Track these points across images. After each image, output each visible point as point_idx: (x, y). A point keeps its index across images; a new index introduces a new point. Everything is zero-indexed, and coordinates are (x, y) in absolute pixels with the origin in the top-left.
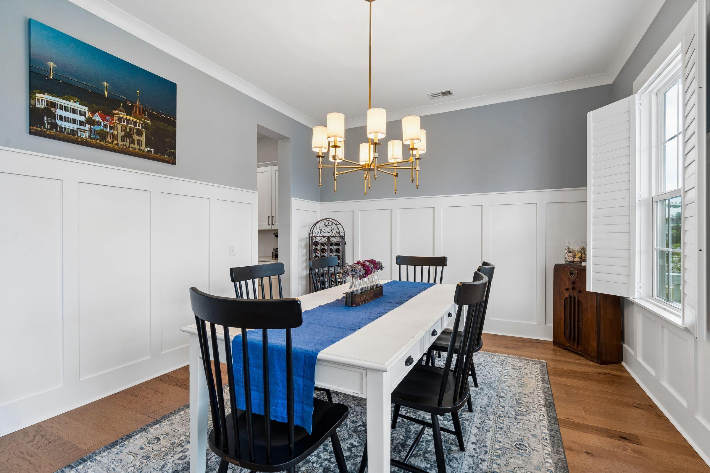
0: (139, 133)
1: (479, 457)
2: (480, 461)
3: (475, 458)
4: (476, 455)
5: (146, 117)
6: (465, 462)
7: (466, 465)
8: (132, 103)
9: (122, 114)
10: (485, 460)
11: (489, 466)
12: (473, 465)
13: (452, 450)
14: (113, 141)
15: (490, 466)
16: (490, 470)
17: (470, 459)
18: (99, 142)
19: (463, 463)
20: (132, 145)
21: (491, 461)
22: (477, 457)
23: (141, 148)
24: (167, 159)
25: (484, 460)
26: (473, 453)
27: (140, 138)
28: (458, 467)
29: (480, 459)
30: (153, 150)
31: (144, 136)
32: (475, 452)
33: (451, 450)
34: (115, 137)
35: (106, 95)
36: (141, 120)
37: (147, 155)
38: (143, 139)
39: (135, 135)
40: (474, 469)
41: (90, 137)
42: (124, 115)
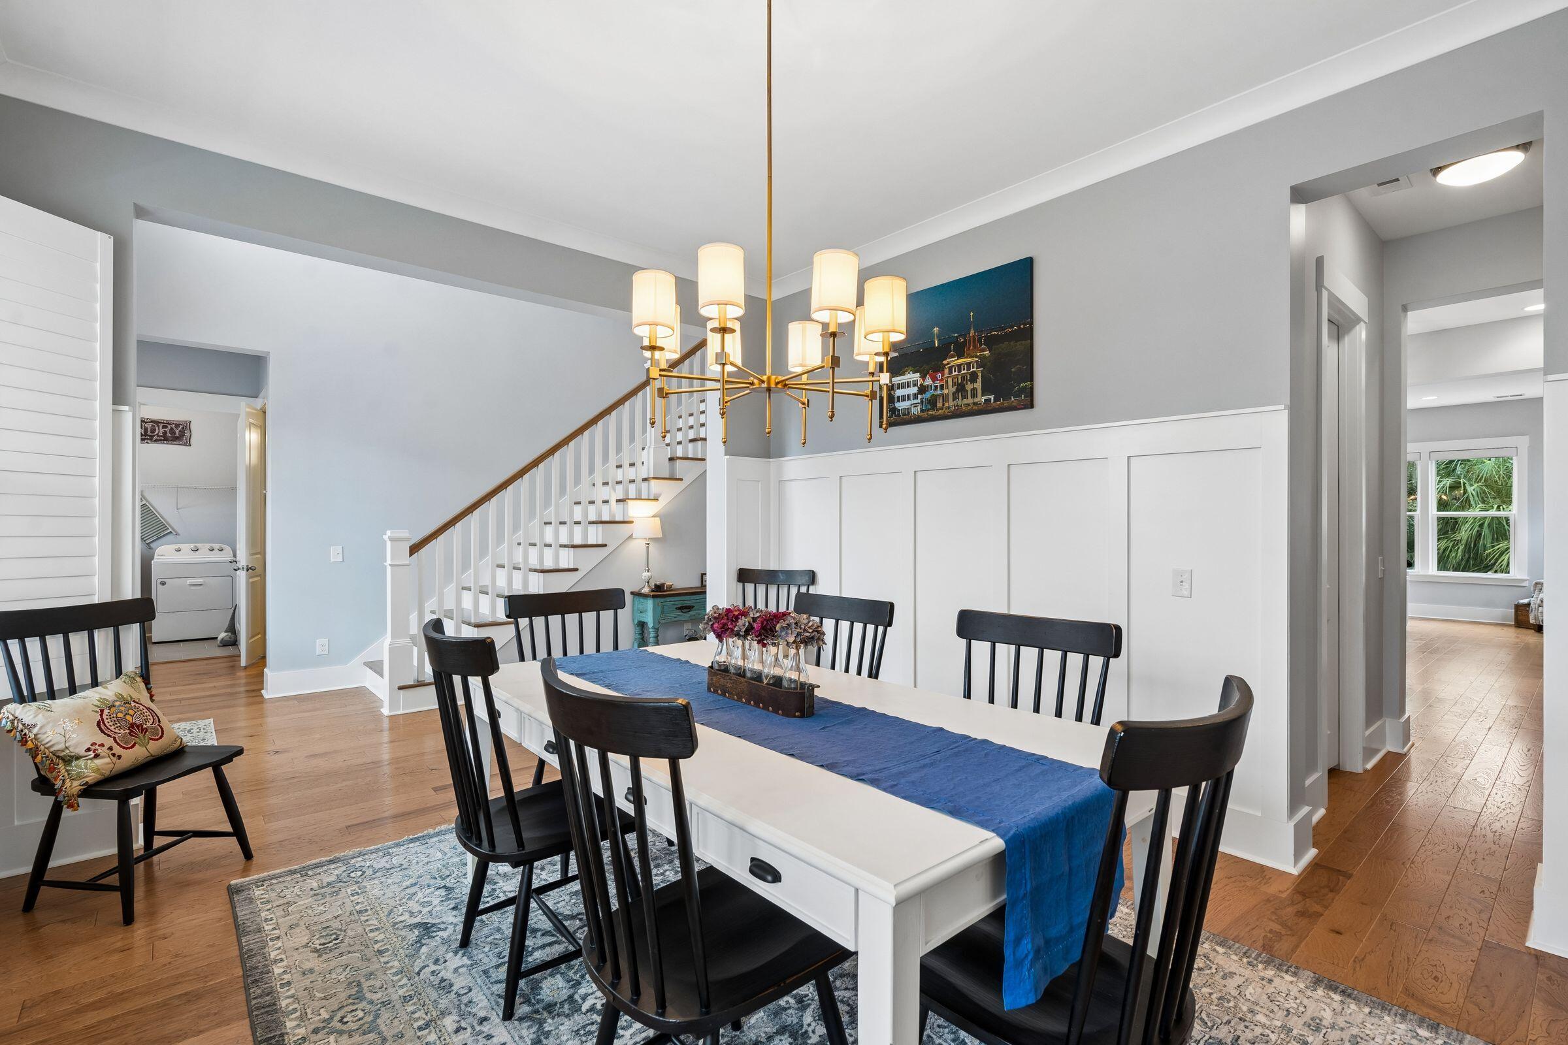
0: (973, 377)
1: (469, 1030)
2: (463, 1024)
3: (475, 1023)
4: (478, 1028)
5: (983, 346)
6: (485, 1003)
7: (480, 1000)
8: (964, 336)
9: (953, 361)
10: (456, 1033)
11: (443, 1030)
12: (469, 1009)
13: (523, 1003)
14: (943, 405)
15: (440, 1031)
16: (436, 1023)
17: (482, 1014)
18: (931, 413)
19: (486, 1000)
20: (965, 401)
21: (445, 1039)
22: (473, 1027)
23: (976, 400)
24: (1014, 404)
25: (457, 1031)
26: (486, 1028)
27: (976, 386)
28: (489, 988)
29: (466, 1029)
30: (992, 397)
31: (979, 380)
32: (483, 1032)
33: (526, 1002)
34: (945, 398)
35: (937, 345)
36: (976, 356)
37: (985, 409)
38: (978, 385)
39: (969, 383)
40: (463, 1007)
41: (922, 411)
42: (955, 361)
